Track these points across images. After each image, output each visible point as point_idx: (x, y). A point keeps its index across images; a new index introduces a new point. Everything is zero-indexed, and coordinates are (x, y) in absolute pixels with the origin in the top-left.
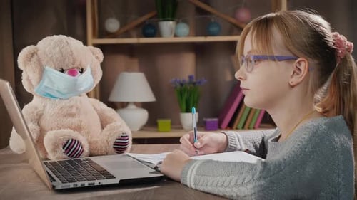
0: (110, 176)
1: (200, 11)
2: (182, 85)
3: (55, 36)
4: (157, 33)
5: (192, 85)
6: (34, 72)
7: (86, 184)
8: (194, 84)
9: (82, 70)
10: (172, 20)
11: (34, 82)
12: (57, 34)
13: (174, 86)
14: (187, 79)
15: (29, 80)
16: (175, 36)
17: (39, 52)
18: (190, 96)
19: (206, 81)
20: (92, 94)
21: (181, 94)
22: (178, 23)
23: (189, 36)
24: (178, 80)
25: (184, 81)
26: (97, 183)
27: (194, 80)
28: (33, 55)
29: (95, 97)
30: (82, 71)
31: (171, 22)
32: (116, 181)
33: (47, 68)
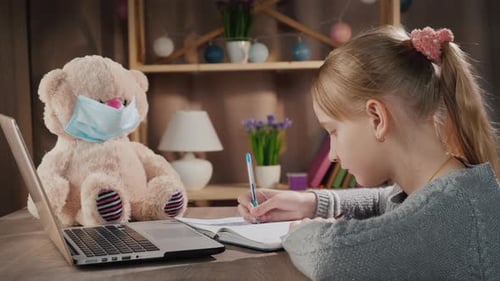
0: (152, 248)
1: (283, 28)
2: (258, 128)
3: (87, 57)
4: (224, 57)
5: (271, 128)
6: (63, 105)
7: (120, 257)
8: (275, 126)
9: (126, 102)
10: (246, 40)
11: (62, 118)
12: (91, 54)
13: (247, 130)
14: (265, 121)
15: (54, 115)
16: (249, 61)
17: (68, 79)
18: (269, 142)
19: (290, 123)
20: (137, 136)
21: (257, 140)
22: (252, 43)
23: (267, 61)
24: (253, 121)
25: (261, 123)
26: (133, 256)
27: (275, 122)
28: (60, 82)
29: (141, 141)
30: (125, 104)
31: (243, 43)
32: (160, 254)
33: (81, 97)
